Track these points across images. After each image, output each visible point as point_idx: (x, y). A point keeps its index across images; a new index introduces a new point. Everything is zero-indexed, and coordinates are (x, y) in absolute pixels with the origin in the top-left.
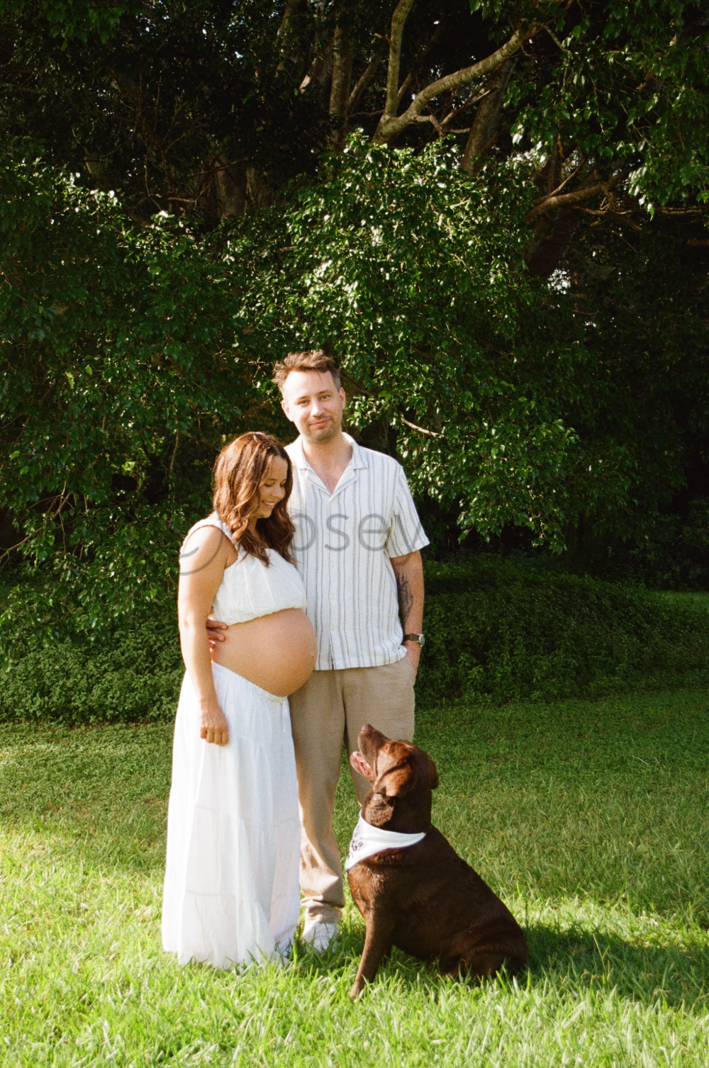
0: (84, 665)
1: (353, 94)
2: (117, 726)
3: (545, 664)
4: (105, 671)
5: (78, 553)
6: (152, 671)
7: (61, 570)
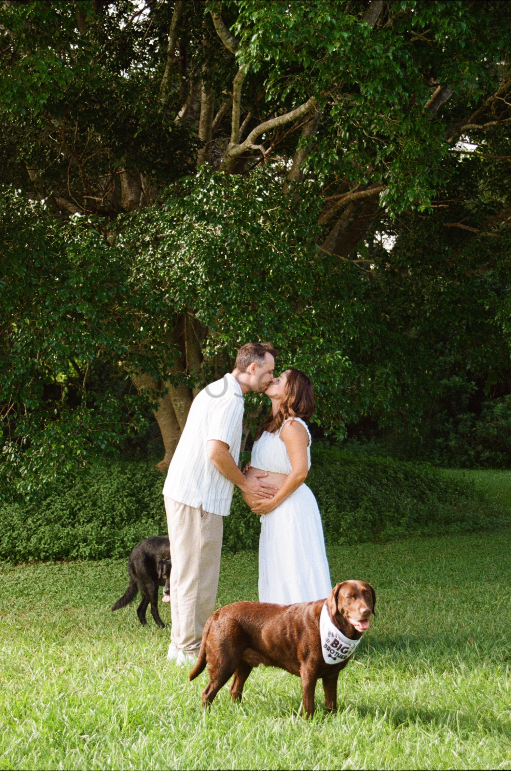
0: (25, 521)
1: (216, 120)
2: (48, 563)
3: (349, 518)
4: (40, 525)
5: (19, 443)
6: (73, 526)
7: (8, 453)
